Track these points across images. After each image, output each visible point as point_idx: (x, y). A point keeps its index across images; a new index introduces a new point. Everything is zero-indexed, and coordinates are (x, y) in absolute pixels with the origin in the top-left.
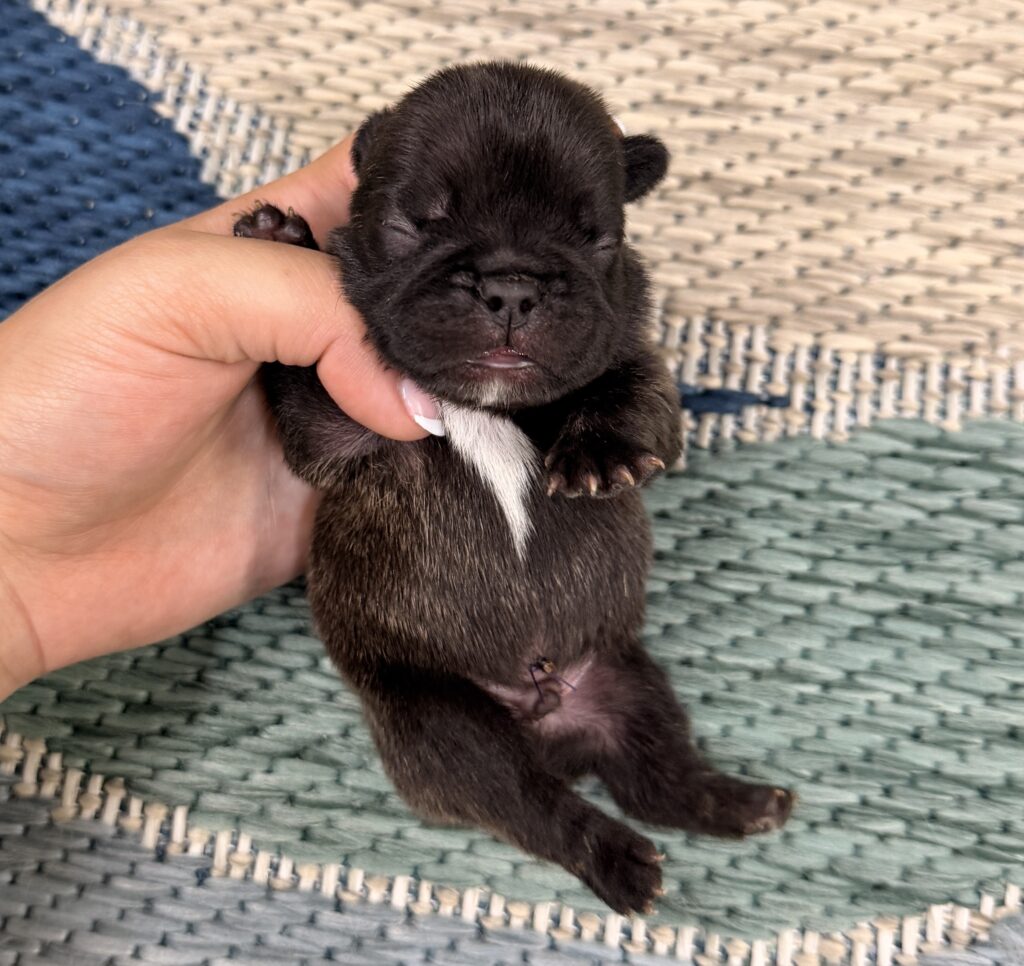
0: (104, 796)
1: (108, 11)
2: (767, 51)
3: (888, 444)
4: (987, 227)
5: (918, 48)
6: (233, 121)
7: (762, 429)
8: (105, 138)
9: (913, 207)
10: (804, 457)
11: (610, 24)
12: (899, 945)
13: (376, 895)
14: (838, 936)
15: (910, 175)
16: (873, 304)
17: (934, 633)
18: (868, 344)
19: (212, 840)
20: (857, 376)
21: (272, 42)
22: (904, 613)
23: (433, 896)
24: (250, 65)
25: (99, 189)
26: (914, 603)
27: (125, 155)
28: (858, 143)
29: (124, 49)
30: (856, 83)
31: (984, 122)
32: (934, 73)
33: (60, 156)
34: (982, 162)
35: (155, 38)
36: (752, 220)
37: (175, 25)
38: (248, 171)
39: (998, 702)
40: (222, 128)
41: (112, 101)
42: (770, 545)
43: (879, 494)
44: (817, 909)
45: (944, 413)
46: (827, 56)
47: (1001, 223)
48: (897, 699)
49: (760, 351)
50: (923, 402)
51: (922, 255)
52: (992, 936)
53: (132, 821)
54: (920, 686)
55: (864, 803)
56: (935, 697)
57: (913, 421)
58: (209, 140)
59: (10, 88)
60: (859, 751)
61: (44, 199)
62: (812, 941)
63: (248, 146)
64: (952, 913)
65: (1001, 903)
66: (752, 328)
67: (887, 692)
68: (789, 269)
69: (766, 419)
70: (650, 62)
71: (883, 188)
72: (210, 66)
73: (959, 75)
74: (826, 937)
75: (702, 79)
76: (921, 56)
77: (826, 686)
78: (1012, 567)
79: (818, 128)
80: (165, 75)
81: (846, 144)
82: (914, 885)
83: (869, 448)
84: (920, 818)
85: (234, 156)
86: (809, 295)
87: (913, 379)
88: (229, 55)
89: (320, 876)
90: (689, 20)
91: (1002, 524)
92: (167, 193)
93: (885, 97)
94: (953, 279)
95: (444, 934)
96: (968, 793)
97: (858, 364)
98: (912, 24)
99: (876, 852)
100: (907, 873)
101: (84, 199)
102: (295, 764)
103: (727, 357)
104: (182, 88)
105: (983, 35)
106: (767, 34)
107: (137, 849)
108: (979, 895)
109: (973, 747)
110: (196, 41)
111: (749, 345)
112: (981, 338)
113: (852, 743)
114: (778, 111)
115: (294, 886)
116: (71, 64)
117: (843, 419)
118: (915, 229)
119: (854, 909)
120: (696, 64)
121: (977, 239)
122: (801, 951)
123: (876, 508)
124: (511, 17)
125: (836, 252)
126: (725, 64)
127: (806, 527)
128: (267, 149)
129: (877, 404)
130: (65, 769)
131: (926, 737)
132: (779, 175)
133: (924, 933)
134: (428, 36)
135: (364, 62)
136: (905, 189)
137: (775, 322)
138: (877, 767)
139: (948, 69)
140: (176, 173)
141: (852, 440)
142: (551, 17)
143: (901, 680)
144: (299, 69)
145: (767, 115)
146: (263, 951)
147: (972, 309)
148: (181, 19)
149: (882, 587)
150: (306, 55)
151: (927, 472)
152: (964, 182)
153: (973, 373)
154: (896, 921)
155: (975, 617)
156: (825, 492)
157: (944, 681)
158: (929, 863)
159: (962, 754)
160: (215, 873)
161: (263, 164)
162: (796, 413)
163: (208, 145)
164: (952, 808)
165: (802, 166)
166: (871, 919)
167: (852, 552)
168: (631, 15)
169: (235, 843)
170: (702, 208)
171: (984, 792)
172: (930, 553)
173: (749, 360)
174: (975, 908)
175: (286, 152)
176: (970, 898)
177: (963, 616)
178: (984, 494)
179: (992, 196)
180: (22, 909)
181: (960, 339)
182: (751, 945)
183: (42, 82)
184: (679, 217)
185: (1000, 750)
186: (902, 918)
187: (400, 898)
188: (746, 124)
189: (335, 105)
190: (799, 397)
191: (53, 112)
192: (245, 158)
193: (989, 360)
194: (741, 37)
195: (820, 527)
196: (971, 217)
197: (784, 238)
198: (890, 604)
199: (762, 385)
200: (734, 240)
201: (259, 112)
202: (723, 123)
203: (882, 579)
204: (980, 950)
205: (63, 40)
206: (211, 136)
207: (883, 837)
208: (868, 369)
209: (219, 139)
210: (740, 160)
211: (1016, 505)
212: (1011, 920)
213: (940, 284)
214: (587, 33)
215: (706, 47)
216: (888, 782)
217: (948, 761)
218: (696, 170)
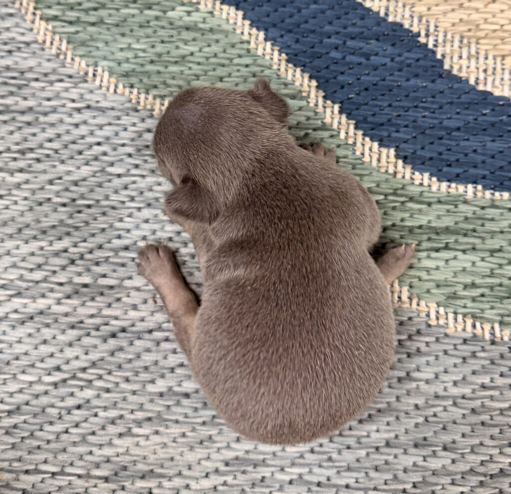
6: (452, 41)
8: (399, 55)
21: (461, 6)
24: (455, 17)
27: (410, 61)
29: (399, 15)
35: (411, 9)
38: (464, 62)
40: (448, 45)
41: (398, 39)
53: (478, 331)
58: (444, 51)
63: (461, 52)
72: (437, 19)
80: (419, 25)
85: (456, 57)
88: (445, 13)
92: (432, 75)
104: (428, 30)
107: (483, 340)
110: (429, 9)
116: (378, 24)
128: (469, 53)
130: (446, 313)
135: (502, 11)
140: (433, 66)
144: (475, 16)
150: (477, 10)
161: (469, 58)
163: (444, 53)
175: (477, 53)
189: (495, 31)
191: (375, 46)
201: (462, 37)
205: (372, 13)
206: (444, 49)
209: (448, 49)
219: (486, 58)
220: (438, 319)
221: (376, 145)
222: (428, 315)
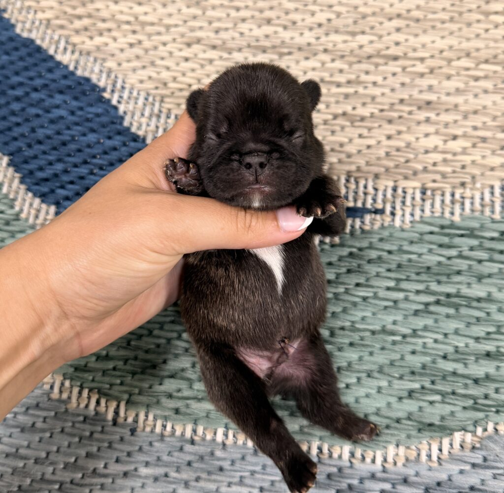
0: (89, 398)
1: (81, 53)
2: (369, 57)
3: (429, 228)
4: (470, 131)
5: (436, 53)
6: (137, 99)
7: (372, 224)
8: (81, 109)
9: (437, 123)
10: (391, 236)
11: (300, 49)
12: (440, 450)
13: (209, 437)
14: (413, 447)
15: (434, 109)
16: (420, 167)
17: (452, 311)
18: (417, 184)
19: (137, 415)
20: (413, 198)
21: (153, 64)
22: (438, 302)
23: (234, 436)
24: (143, 74)
25: (79, 131)
26: (442, 298)
27: (90, 116)
28: (411, 96)
29: (88, 69)
30: (409, 69)
31: (466, 83)
32: (444, 63)
33: (62, 118)
34: (466, 102)
35: (102, 64)
36: (365, 132)
37: (110, 58)
38: (144, 120)
39: (481, 340)
40: (132, 102)
41: (84, 93)
42: (378, 275)
43: (425, 251)
44: (403, 436)
45: (452, 213)
46: (396, 58)
47: (475, 128)
48: (436, 341)
49: (370, 190)
50: (443, 209)
51: (440, 144)
52: (481, 445)
53: (102, 408)
54: (446, 335)
55: (423, 388)
56: (453, 339)
57: (438, 217)
58: (126, 107)
59: (39, 89)
60: (420, 365)
61: (56, 137)
62: (402, 450)
63: (144, 109)
64: (464, 435)
65: (485, 430)
66: (366, 180)
67: (431, 338)
68: (382, 153)
69: (374, 220)
70: (318, 65)
71: (422, 115)
72: (125, 75)
73: (454, 63)
74: (408, 448)
75: (341, 71)
76: (437, 56)
77: (404, 336)
78: (485, 281)
79: (393, 90)
80: (107, 80)
81: (406, 97)
82: (446, 423)
83: (419, 230)
84: (448, 393)
85: (138, 114)
86: (391, 164)
87: (438, 199)
88: (134, 70)
89: (184, 429)
90: (335, 45)
91: (480, 261)
92: (109, 132)
93: (422, 75)
94: (455, 154)
95: (239, 453)
96: (469, 382)
97: (414, 193)
98: (433, 42)
99: (428, 409)
100: (443, 418)
101: (73, 137)
102: (172, 380)
103: (356, 193)
104: (114, 85)
105: (465, 45)
106: (369, 50)
107: (105, 420)
108: (476, 427)
109: (471, 361)
110: (119, 64)
111: (365, 187)
112: (468, 180)
113: (416, 361)
114: (375, 84)
115: (173, 433)
116: (65, 77)
117: (408, 218)
118: (437, 133)
119: (420, 435)
120: (338, 64)
121: (465, 136)
122: (397, 455)
123: (424, 257)
124: (256, 48)
125: (402, 144)
126: (351, 64)
127: (393, 266)
128: (152, 110)
129: (423, 211)
130: (72, 387)
131: (448, 358)
132: (376, 111)
133: (451, 445)
134: (221, 58)
135: (193, 70)
136: (432, 115)
137: (377, 176)
138: (428, 372)
139: (449, 61)
140: (113, 123)
141: (412, 227)
142: (274, 47)
143: (437, 333)
144: (165, 75)
145: (370, 85)
146: (160, 463)
147: (463, 167)
148: (113, 55)
149: (428, 292)
150: (168, 68)
151: (446, 240)
152: (458, 111)
153: (465, 195)
154: (439, 440)
155: (469, 303)
156: (401, 251)
157: (456, 332)
158: (452, 413)
159: (466, 365)
160: (138, 430)
161: (151, 116)
162: (387, 216)
163: (126, 110)
164: (462, 389)
165: (386, 107)
166: (428, 439)
167: (414, 277)
168: (309, 44)
169: (147, 416)
170: (343, 128)
171: (476, 381)
172: (448, 276)
173: (365, 194)
174: (474, 433)
175: (160, 111)
176: (471, 428)
177: (464, 303)
178: (472, 249)
179: (471, 116)
180: (55, 449)
181: (458, 181)
182: (375, 452)
183: (53, 86)
184: (333, 132)
185: (482, 362)
186: (441, 438)
187: (220, 437)
188: (361, 90)
190: (388, 209)
191: (58, 99)
192: (143, 115)
193: (471, 189)
194: (357, 52)
195: (399, 266)
196: (462, 126)
197: (380, 139)
198: (431, 299)
199: (372, 205)
200: (357, 141)
201: (148, 94)
202: (351, 90)
203: (427, 288)
204: (476, 451)
205: (62, 67)
206: (127, 105)
207: (431, 403)
208: (418, 195)
209: (131, 107)
210: (359, 106)
211: (486, 253)
212: (489, 438)
213: (449, 157)
214: (290, 53)
215: (342, 57)
216: (433, 378)
217: (460, 368)
218: (340, 111)
219: (168, 117)
220: (61, 392)
221: (37, 201)
222: (52, 387)
